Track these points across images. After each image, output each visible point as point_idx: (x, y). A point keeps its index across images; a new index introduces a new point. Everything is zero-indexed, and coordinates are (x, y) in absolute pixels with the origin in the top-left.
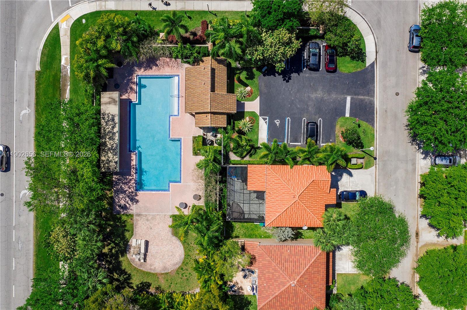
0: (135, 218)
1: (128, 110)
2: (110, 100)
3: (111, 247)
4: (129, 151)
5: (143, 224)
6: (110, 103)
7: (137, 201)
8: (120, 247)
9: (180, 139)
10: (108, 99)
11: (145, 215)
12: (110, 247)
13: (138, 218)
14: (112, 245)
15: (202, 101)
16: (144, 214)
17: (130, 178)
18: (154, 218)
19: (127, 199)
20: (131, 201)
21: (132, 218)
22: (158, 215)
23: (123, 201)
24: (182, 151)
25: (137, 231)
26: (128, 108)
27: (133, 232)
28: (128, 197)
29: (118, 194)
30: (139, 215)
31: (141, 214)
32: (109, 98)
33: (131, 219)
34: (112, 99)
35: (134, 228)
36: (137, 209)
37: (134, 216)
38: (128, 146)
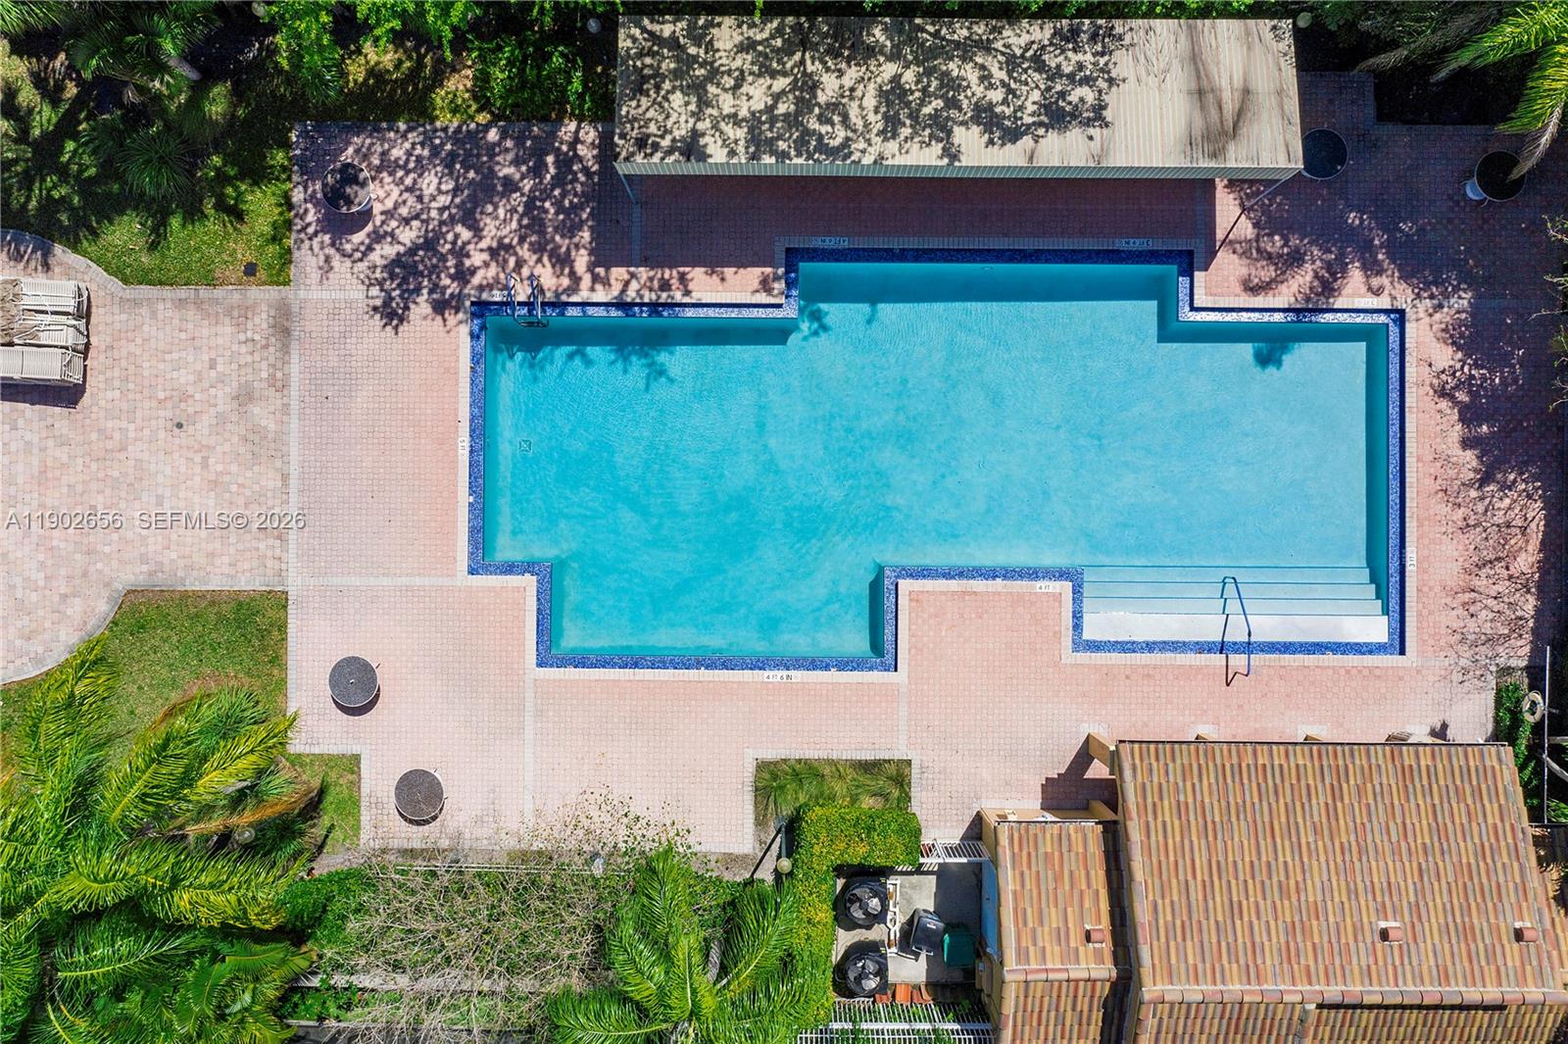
0: (263, 295)
1: (1121, 244)
2: (1226, 96)
3: (30, 111)
4: (788, 250)
5: (213, 364)
6: (1200, 93)
7: (392, 314)
8: (27, 180)
9: (889, 658)
10: (1238, 83)
11: (287, 376)
12: (27, 95)
13: (261, 320)
14: (45, 118)
15: (1234, 910)
16: (295, 368)
17: (581, 261)
18: (261, 446)
19: (408, 235)
20: (397, 261)
21: (262, 274)
22: (285, 478)
23: (389, 204)
24: (798, 675)
25: (154, 314)
26: (1137, 244)
27: (144, 278)
28: (429, 244)
29: (449, 162)
30: (283, 327)
31: (294, 346)
32: (1246, 92)
33: (250, 270)
34: (1240, 114)
35: (183, 292)
36: (333, 315)
37: (272, 293)
38: (830, 243)
